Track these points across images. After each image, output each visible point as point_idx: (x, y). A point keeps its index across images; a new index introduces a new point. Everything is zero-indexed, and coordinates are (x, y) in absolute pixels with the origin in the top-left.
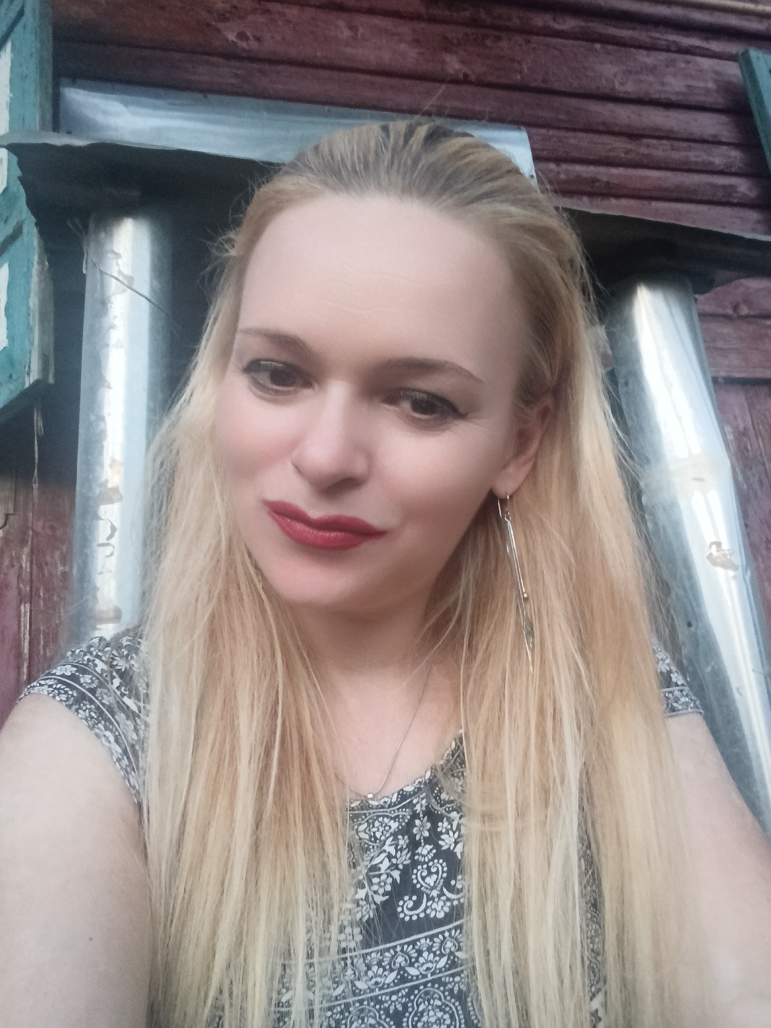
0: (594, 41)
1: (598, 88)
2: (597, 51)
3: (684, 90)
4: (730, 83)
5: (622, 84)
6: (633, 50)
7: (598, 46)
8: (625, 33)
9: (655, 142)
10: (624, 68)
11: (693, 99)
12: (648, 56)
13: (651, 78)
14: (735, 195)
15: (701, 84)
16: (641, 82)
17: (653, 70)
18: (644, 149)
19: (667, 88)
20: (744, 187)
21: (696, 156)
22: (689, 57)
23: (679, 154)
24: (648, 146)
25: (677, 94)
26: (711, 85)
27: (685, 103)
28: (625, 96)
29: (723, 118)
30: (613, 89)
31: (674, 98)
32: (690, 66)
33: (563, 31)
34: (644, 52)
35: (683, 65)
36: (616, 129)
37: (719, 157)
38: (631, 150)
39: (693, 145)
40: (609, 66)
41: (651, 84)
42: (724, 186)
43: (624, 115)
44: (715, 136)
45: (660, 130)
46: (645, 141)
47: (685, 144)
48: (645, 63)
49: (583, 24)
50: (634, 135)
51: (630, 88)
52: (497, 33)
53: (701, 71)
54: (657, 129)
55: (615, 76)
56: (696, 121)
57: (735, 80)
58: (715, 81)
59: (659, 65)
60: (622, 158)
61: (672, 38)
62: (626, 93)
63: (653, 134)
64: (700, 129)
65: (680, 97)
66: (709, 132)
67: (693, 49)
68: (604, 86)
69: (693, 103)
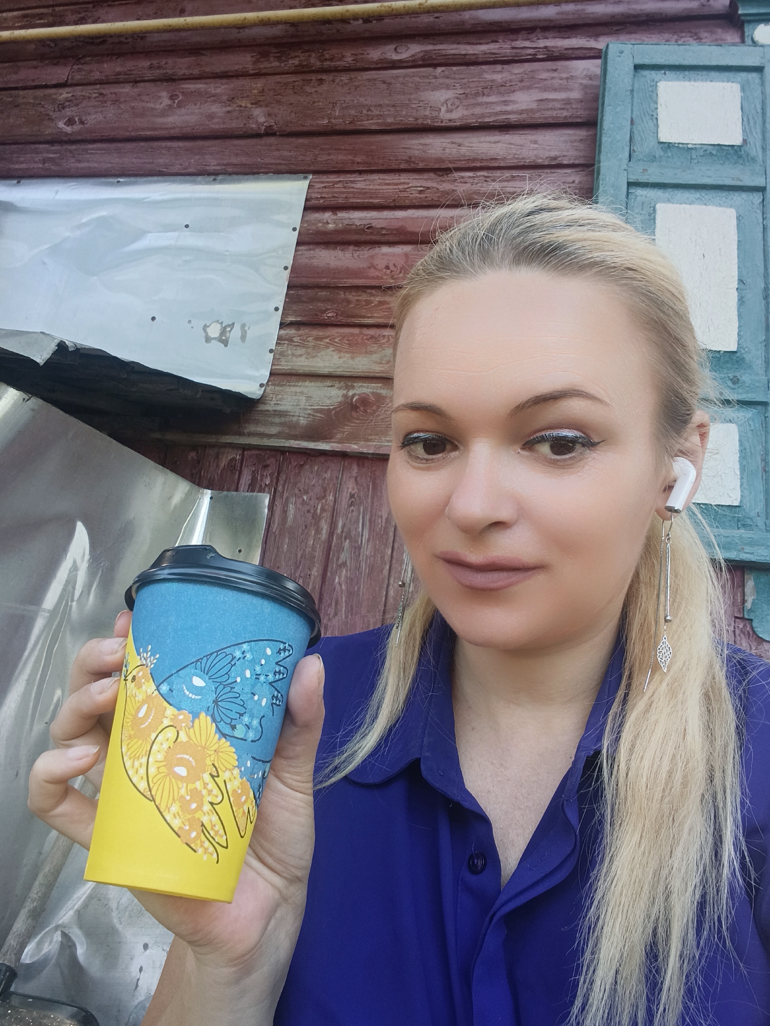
0: (435, 66)
3: (534, 106)
5: (450, 111)
9: (470, 174)
10: (461, 91)
11: (542, 116)
13: (492, 98)
15: (561, 96)
16: (478, 104)
17: (499, 87)
19: (510, 108)
24: (455, 181)
25: (521, 112)
26: (575, 94)
28: (449, 124)
31: (513, 118)
32: (555, 74)
33: (400, 61)
35: (544, 75)
36: (421, 165)
38: (428, 188)
39: (515, 173)
40: (443, 92)
41: (489, 105)
43: (441, 147)
44: (555, 158)
45: (482, 160)
46: (456, 175)
47: (507, 174)
50: (442, 170)
51: (459, 114)
52: (319, 77)
53: (568, 79)
54: (474, 160)
55: (446, 101)
56: (535, 142)
58: (583, 88)
59: (511, 81)
60: (416, 198)
61: (542, 43)
62: (450, 120)
63: (467, 165)
64: (535, 152)
65: (524, 116)
66: (547, 154)
67: (570, 52)
68: (425, 115)
69: (540, 121)
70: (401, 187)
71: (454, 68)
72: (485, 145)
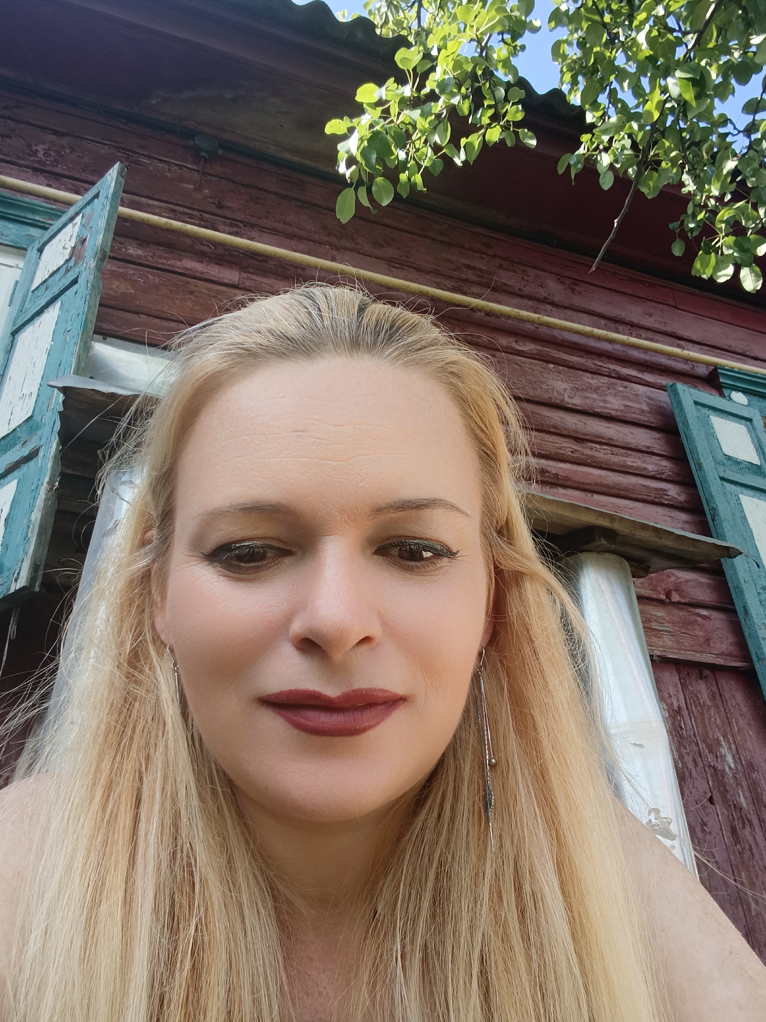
0: (548, 362)
1: (550, 398)
2: (550, 370)
3: (623, 408)
4: (660, 407)
5: (571, 398)
6: (580, 372)
7: (551, 366)
8: (574, 359)
9: (598, 446)
10: (572, 385)
11: (630, 416)
12: (593, 378)
13: (595, 396)
14: (666, 497)
15: (636, 405)
16: (587, 398)
17: (596, 389)
18: (587, 450)
19: (608, 406)
20: (674, 492)
21: (633, 462)
22: (626, 383)
23: (619, 458)
24: (592, 449)
25: (617, 410)
26: (644, 407)
27: (623, 418)
28: (573, 407)
29: (656, 435)
30: (562, 401)
31: (614, 413)
32: (627, 390)
33: (522, 351)
34: (590, 375)
35: (621, 389)
36: (565, 432)
37: (652, 465)
38: (576, 450)
39: (629, 452)
40: (560, 383)
41: (595, 400)
42: (656, 489)
43: (572, 422)
44: (649, 447)
45: (603, 438)
46: (590, 444)
47: (623, 451)
48: (590, 384)
49: (539, 348)
50: (579, 439)
51: (577, 401)
53: (636, 395)
54: (599, 437)
55: (565, 390)
56: (632, 434)
57: (665, 405)
58: (648, 404)
59: (602, 387)
60: (570, 455)
61: (613, 367)
62: (573, 404)
63: (596, 439)
64: (635, 441)
65: (619, 413)
66: (643, 444)
67: (630, 377)
68: (555, 397)
69: (630, 420)
70: (557, 445)
71: (561, 368)
72: (601, 428)
